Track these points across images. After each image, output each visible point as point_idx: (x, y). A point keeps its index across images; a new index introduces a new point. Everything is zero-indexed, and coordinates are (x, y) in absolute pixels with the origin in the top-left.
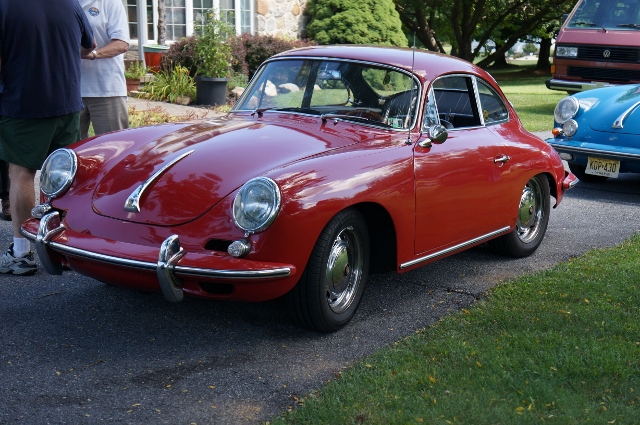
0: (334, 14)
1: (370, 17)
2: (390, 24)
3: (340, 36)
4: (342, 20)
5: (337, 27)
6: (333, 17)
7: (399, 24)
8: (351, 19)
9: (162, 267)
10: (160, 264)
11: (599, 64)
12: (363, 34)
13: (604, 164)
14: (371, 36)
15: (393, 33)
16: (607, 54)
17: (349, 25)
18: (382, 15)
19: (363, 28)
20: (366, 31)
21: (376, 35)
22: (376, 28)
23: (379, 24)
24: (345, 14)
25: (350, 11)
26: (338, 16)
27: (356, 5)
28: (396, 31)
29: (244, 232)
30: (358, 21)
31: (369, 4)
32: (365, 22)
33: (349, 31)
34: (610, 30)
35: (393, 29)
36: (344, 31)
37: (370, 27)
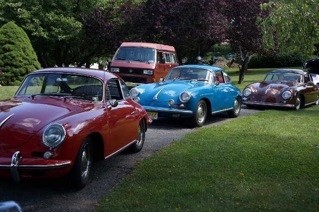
0: (6, 52)
1: (23, 54)
2: (33, 58)
3: (10, 62)
4: (10, 55)
5: (8, 58)
6: (5, 54)
7: (36, 57)
8: (14, 55)
9: (13, 166)
10: (12, 165)
11: (128, 75)
12: (20, 62)
13: (151, 114)
14: (24, 62)
15: (34, 61)
16: (131, 71)
17: (14, 57)
18: (29, 53)
19: (21, 59)
20: (22, 60)
21: (27, 62)
22: (27, 59)
23: (28, 57)
24: (12, 53)
25: (14, 51)
26: (8, 53)
27: (16, 49)
28: (35, 61)
29: (49, 148)
30: (18, 56)
31: (22, 48)
32: (22, 56)
33: (14, 60)
34: (131, 62)
35: (34, 59)
36: (11, 60)
37: (23, 58)
